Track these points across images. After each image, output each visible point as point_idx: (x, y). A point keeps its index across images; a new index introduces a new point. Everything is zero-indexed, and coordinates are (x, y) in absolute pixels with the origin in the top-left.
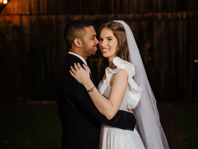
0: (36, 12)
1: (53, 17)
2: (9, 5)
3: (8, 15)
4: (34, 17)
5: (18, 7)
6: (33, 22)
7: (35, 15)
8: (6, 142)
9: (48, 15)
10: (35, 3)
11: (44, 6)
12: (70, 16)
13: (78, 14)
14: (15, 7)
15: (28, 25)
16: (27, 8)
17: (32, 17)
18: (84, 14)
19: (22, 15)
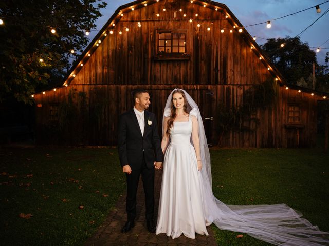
0: (95, 83)
1: (106, 86)
2: (75, 79)
3: (76, 85)
4: (93, 86)
5: (82, 79)
6: (92, 89)
7: (94, 84)
8: (79, 169)
9: (102, 84)
10: (93, 76)
11: (100, 79)
12: (118, 85)
13: (124, 84)
14: (80, 79)
15: (88, 92)
16: (88, 80)
17: (91, 86)
18: (128, 84)
19: (84, 84)
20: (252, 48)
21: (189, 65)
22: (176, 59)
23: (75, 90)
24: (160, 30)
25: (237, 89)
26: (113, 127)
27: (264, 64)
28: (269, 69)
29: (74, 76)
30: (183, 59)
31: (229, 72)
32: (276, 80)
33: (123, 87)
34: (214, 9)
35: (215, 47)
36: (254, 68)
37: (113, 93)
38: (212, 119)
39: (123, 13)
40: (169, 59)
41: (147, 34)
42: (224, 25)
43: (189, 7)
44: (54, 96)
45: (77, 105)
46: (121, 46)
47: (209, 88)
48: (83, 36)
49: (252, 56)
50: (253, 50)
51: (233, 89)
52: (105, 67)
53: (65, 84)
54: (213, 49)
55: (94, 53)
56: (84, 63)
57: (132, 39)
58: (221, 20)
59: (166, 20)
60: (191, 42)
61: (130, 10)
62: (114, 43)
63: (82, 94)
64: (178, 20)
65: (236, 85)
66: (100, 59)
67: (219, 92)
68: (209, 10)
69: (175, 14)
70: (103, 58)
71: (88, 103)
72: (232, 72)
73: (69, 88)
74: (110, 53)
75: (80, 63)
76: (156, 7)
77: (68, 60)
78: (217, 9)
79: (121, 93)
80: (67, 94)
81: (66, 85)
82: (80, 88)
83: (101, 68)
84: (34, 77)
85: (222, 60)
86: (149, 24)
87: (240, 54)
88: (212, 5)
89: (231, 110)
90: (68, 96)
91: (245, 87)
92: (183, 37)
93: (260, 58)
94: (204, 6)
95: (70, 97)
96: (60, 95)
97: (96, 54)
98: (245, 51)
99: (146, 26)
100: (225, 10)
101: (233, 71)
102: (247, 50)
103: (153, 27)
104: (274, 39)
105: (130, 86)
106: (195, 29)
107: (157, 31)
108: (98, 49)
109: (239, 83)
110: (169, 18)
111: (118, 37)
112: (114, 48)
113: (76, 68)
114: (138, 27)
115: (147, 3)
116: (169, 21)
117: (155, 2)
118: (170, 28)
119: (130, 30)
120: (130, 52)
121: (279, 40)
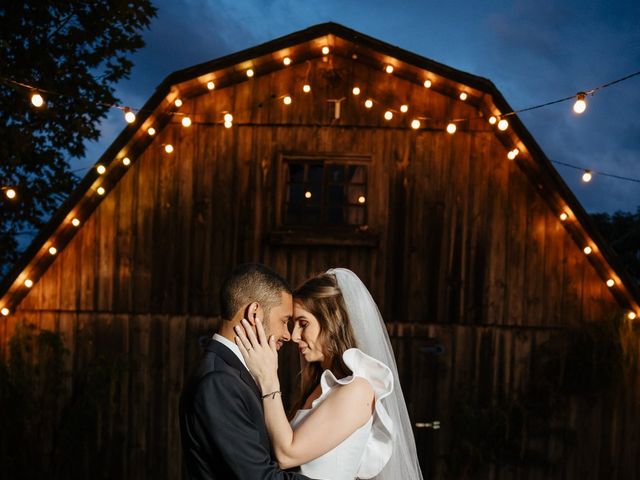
0: (91, 308)
1: (125, 317)
2: (35, 293)
3: (33, 311)
4: (85, 317)
5: (54, 297)
6: (82, 326)
9: (114, 312)
10: (88, 287)
11: (106, 294)
12: (160, 317)
13: (179, 313)
14: (47, 296)
15: (71, 333)
16: (73, 298)
17: (81, 316)
18: (191, 313)
19: (59, 312)
20: (563, 217)
21: (374, 263)
22: (338, 242)
23: (33, 327)
24: (292, 153)
25: (513, 345)
26: (143, 442)
27: (597, 268)
28: (610, 283)
29: (29, 284)
30: (358, 243)
31: (492, 290)
32: (632, 316)
33: (175, 321)
34: (455, 95)
35: (455, 210)
36: (567, 281)
37: (145, 340)
38: (436, 425)
39: (182, 96)
40: (315, 241)
41: (253, 164)
42: (483, 145)
43: (382, 87)
45: (37, 372)
46: (175, 197)
47: (431, 334)
48: (62, 169)
49: (561, 244)
50: (566, 224)
51: (502, 340)
52: (124, 260)
53: (2, 308)
54: (446, 216)
55: (92, 218)
56: (61, 247)
57: (208, 179)
58: (473, 133)
59: (310, 125)
60: (381, 194)
61: (203, 90)
62: (152, 189)
63: (52, 339)
65: (512, 327)
66: (107, 237)
67: (460, 347)
68: (439, 101)
69: (338, 106)
70: (119, 233)
71: (69, 367)
72: (502, 290)
73: (14, 319)
74: (140, 219)
75: (46, 246)
76: (282, 80)
78: (463, 97)
79: (168, 341)
80: (8, 339)
81: (5, 312)
82: (47, 322)
83: (111, 264)
85: (473, 252)
86: (260, 134)
87: (528, 235)
88: (452, 83)
89: (494, 402)
90: (10, 343)
91: (538, 335)
92: (358, 178)
93: (587, 251)
94: (428, 84)
95: (15, 345)
97: (97, 222)
98: (541, 229)
99: (248, 140)
100: (488, 98)
101: (505, 286)
102: (547, 225)
103: (271, 144)
104: (604, 216)
105: (197, 320)
106: (397, 157)
107: (281, 157)
108: (102, 205)
109: (519, 323)
110: (320, 119)
111: (166, 172)
112: (152, 205)
113: (34, 261)
114: (226, 143)
115: (255, 69)
116: (319, 126)
117: (280, 66)
118: (321, 149)
119: (202, 150)
120: (200, 218)
121: (618, 217)
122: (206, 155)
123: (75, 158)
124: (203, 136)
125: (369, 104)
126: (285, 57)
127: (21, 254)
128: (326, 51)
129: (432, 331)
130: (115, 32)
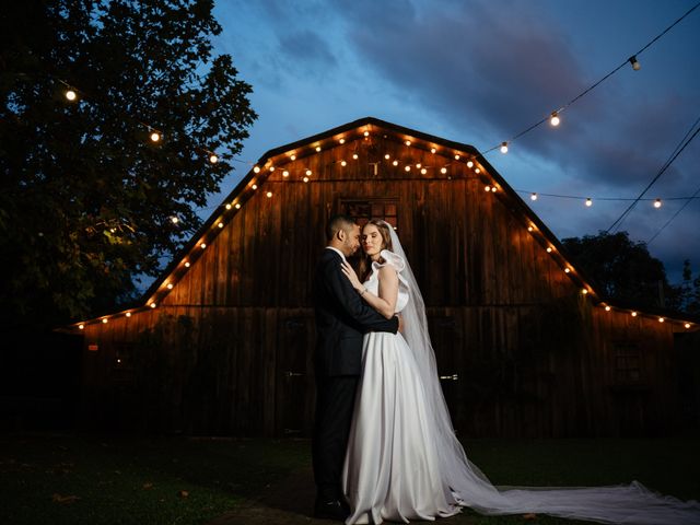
0: (211, 303)
1: (235, 309)
2: (172, 294)
3: (172, 306)
4: (207, 310)
5: (186, 296)
6: (205, 316)
7: (207, 306)
9: (227, 306)
10: (209, 289)
11: (222, 294)
12: (259, 309)
13: (272, 305)
14: (182, 295)
16: (199, 297)
17: (204, 309)
18: (281, 306)
19: (190, 306)
20: (530, 229)
23: (171, 316)
24: (346, 198)
25: (505, 318)
26: (247, 396)
27: (557, 261)
28: (567, 270)
29: (170, 287)
31: (487, 281)
32: (585, 292)
33: (269, 312)
34: (452, 157)
35: (457, 230)
36: (538, 272)
37: (249, 325)
38: (455, 377)
39: (274, 165)
41: (321, 206)
42: (473, 187)
43: (404, 154)
44: (126, 328)
45: (173, 348)
46: (269, 229)
47: (448, 314)
49: (531, 248)
50: (533, 233)
51: (497, 315)
52: (235, 271)
53: (151, 303)
54: (452, 234)
55: (214, 244)
56: (192, 262)
57: (291, 216)
58: (466, 180)
59: (358, 180)
60: (408, 222)
61: (288, 160)
62: (254, 223)
63: (185, 320)
64: (382, 180)
65: (503, 306)
66: (223, 256)
67: (468, 321)
69: (376, 167)
70: (231, 253)
71: (196, 342)
72: (494, 281)
73: (158, 312)
74: (246, 244)
75: (183, 261)
76: (339, 152)
77: (159, 260)
78: (457, 157)
80: (153, 325)
81: (153, 306)
82: (181, 313)
83: (226, 273)
84: (95, 263)
85: (472, 257)
86: (325, 187)
87: (508, 244)
88: (448, 149)
89: (494, 356)
90: (155, 328)
91: (522, 309)
92: (391, 212)
93: (549, 250)
94: (433, 151)
95: (158, 328)
96: (138, 326)
97: (217, 246)
98: (517, 239)
99: (318, 191)
100: (473, 157)
101: (496, 278)
102: (521, 236)
103: (332, 192)
104: (576, 239)
105: (285, 310)
106: (416, 197)
107: (340, 200)
108: (221, 235)
109: (508, 302)
110: (365, 175)
111: (263, 213)
112: (254, 233)
113: (174, 272)
114: (303, 193)
115: (321, 146)
116: (364, 180)
117: (337, 144)
118: (366, 194)
119: (287, 197)
120: (287, 241)
121: (586, 239)
122: (289, 201)
123: (200, 208)
124: (287, 189)
125: (395, 163)
126: (341, 138)
127: (162, 271)
128: (367, 134)
129: (448, 311)
130: (231, 129)
